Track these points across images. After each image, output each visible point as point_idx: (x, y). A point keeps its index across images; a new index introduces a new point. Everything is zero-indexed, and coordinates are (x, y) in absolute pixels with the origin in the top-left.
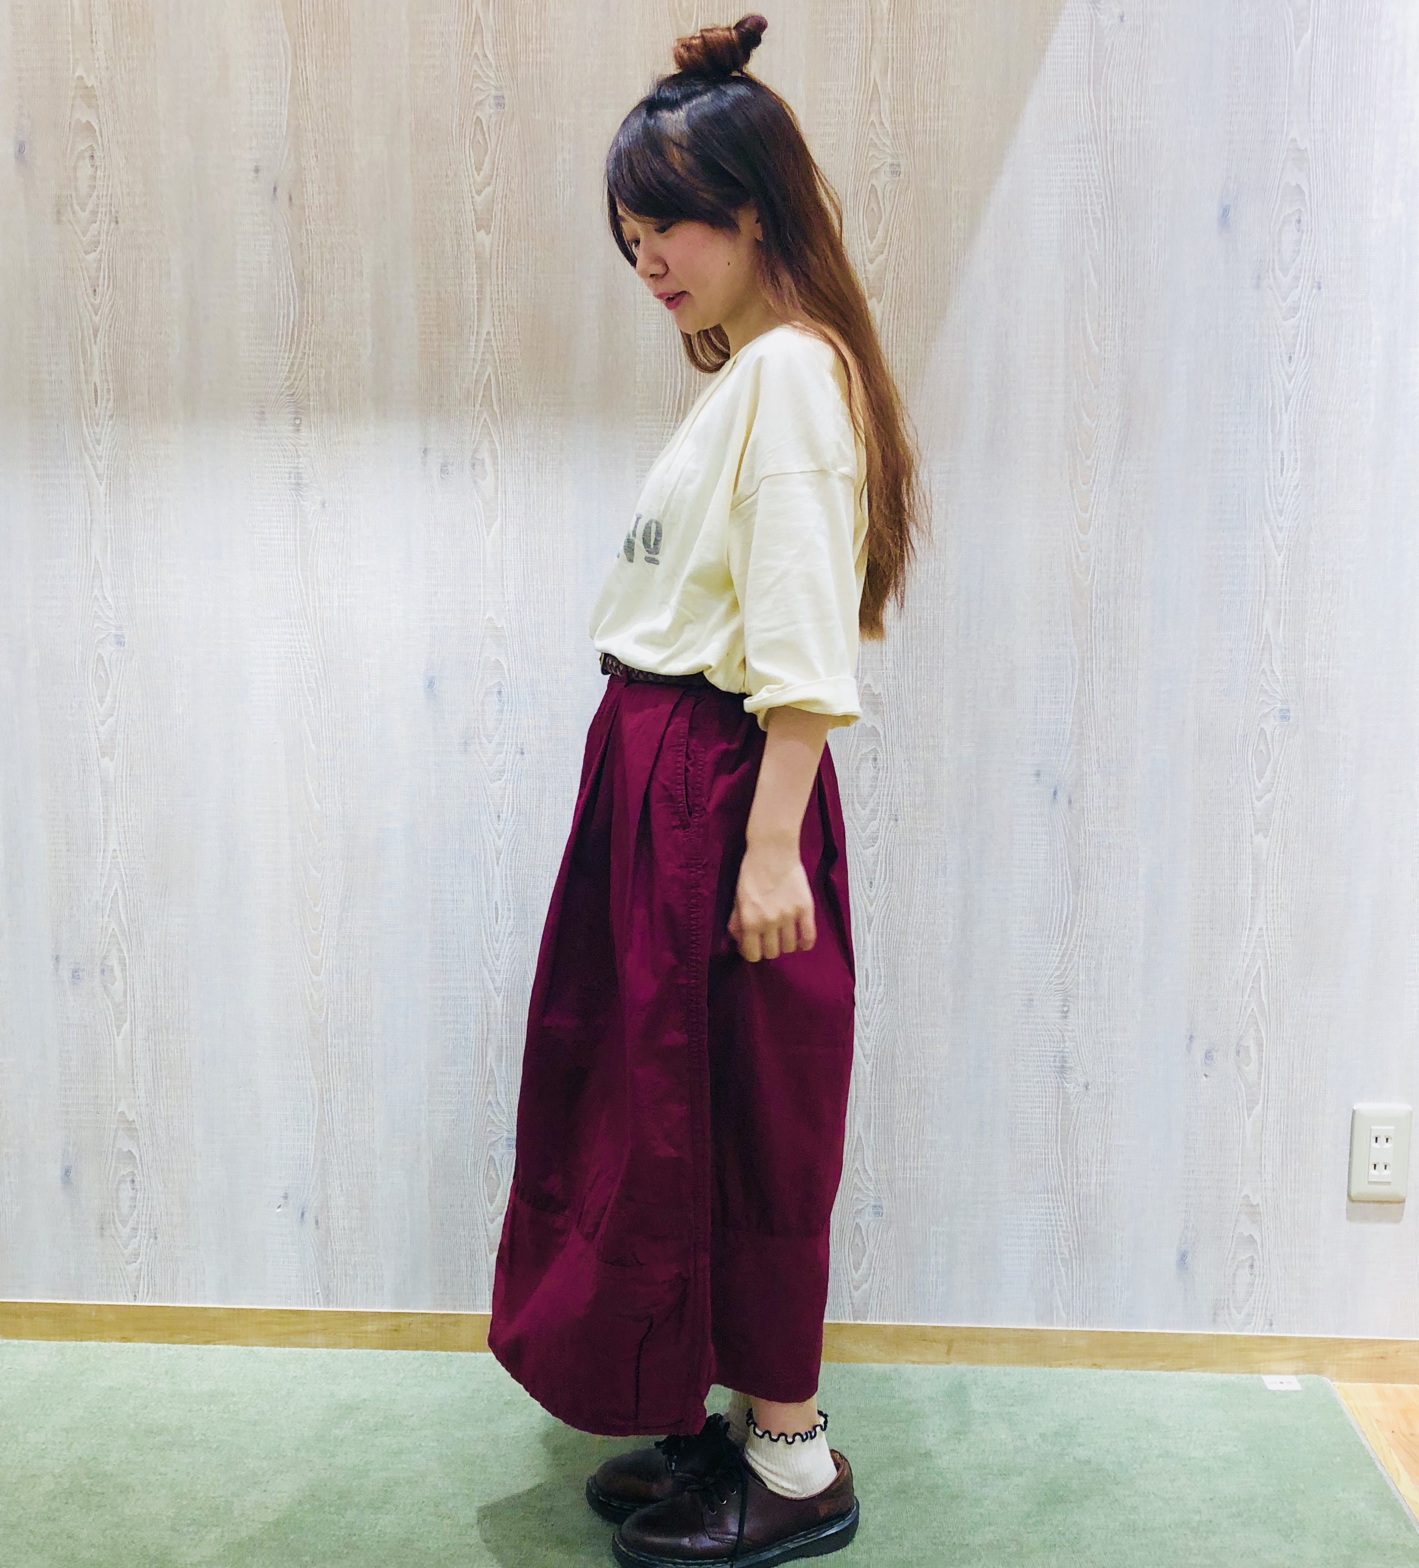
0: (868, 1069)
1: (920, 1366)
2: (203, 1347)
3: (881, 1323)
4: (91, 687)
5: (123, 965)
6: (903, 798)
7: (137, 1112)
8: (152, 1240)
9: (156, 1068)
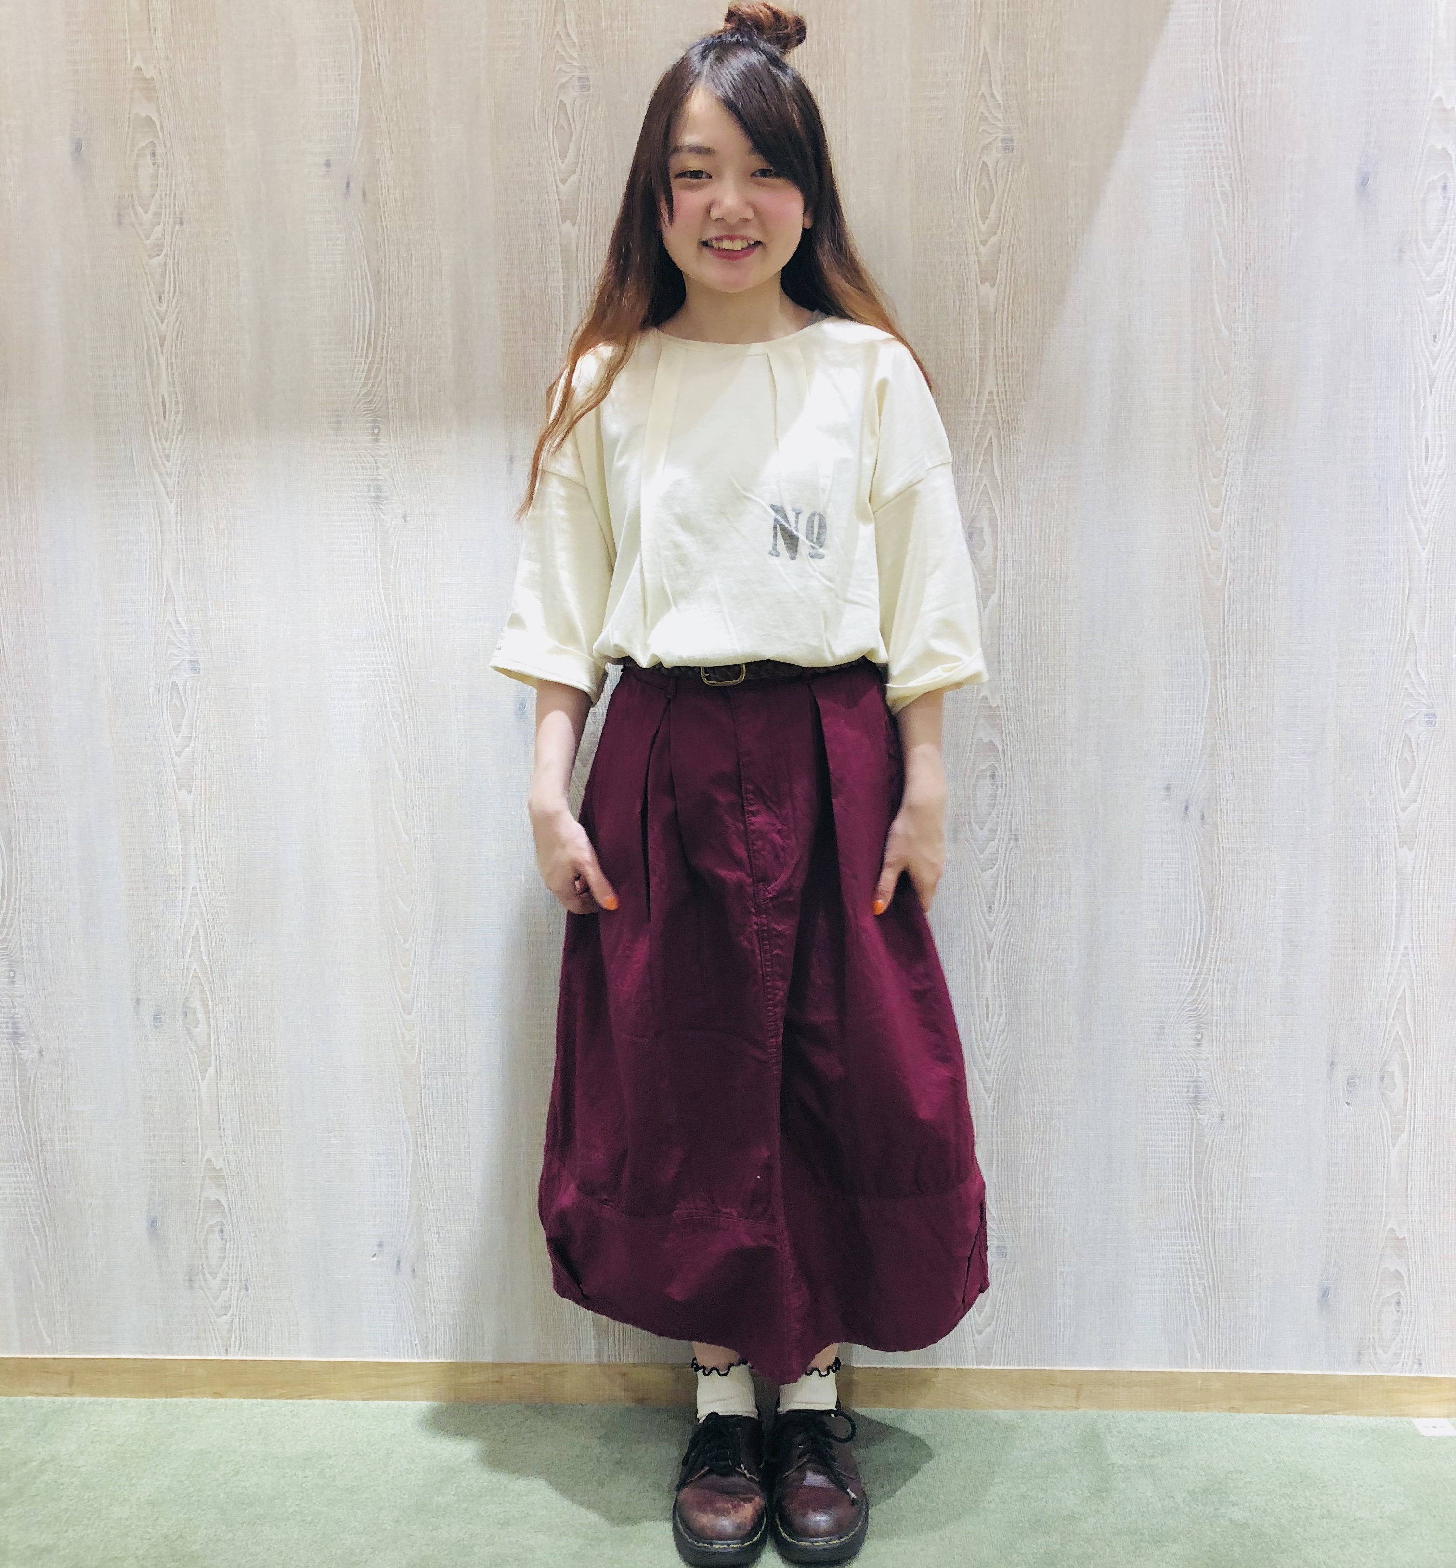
0: (989, 1103)
1: (1049, 1412)
2: (299, 1401)
3: (1006, 1368)
4: (165, 716)
5: (205, 1004)
6: (1023, 816)
7: (224, 1160)
8: (243, 1292)
9: (243, 1113)
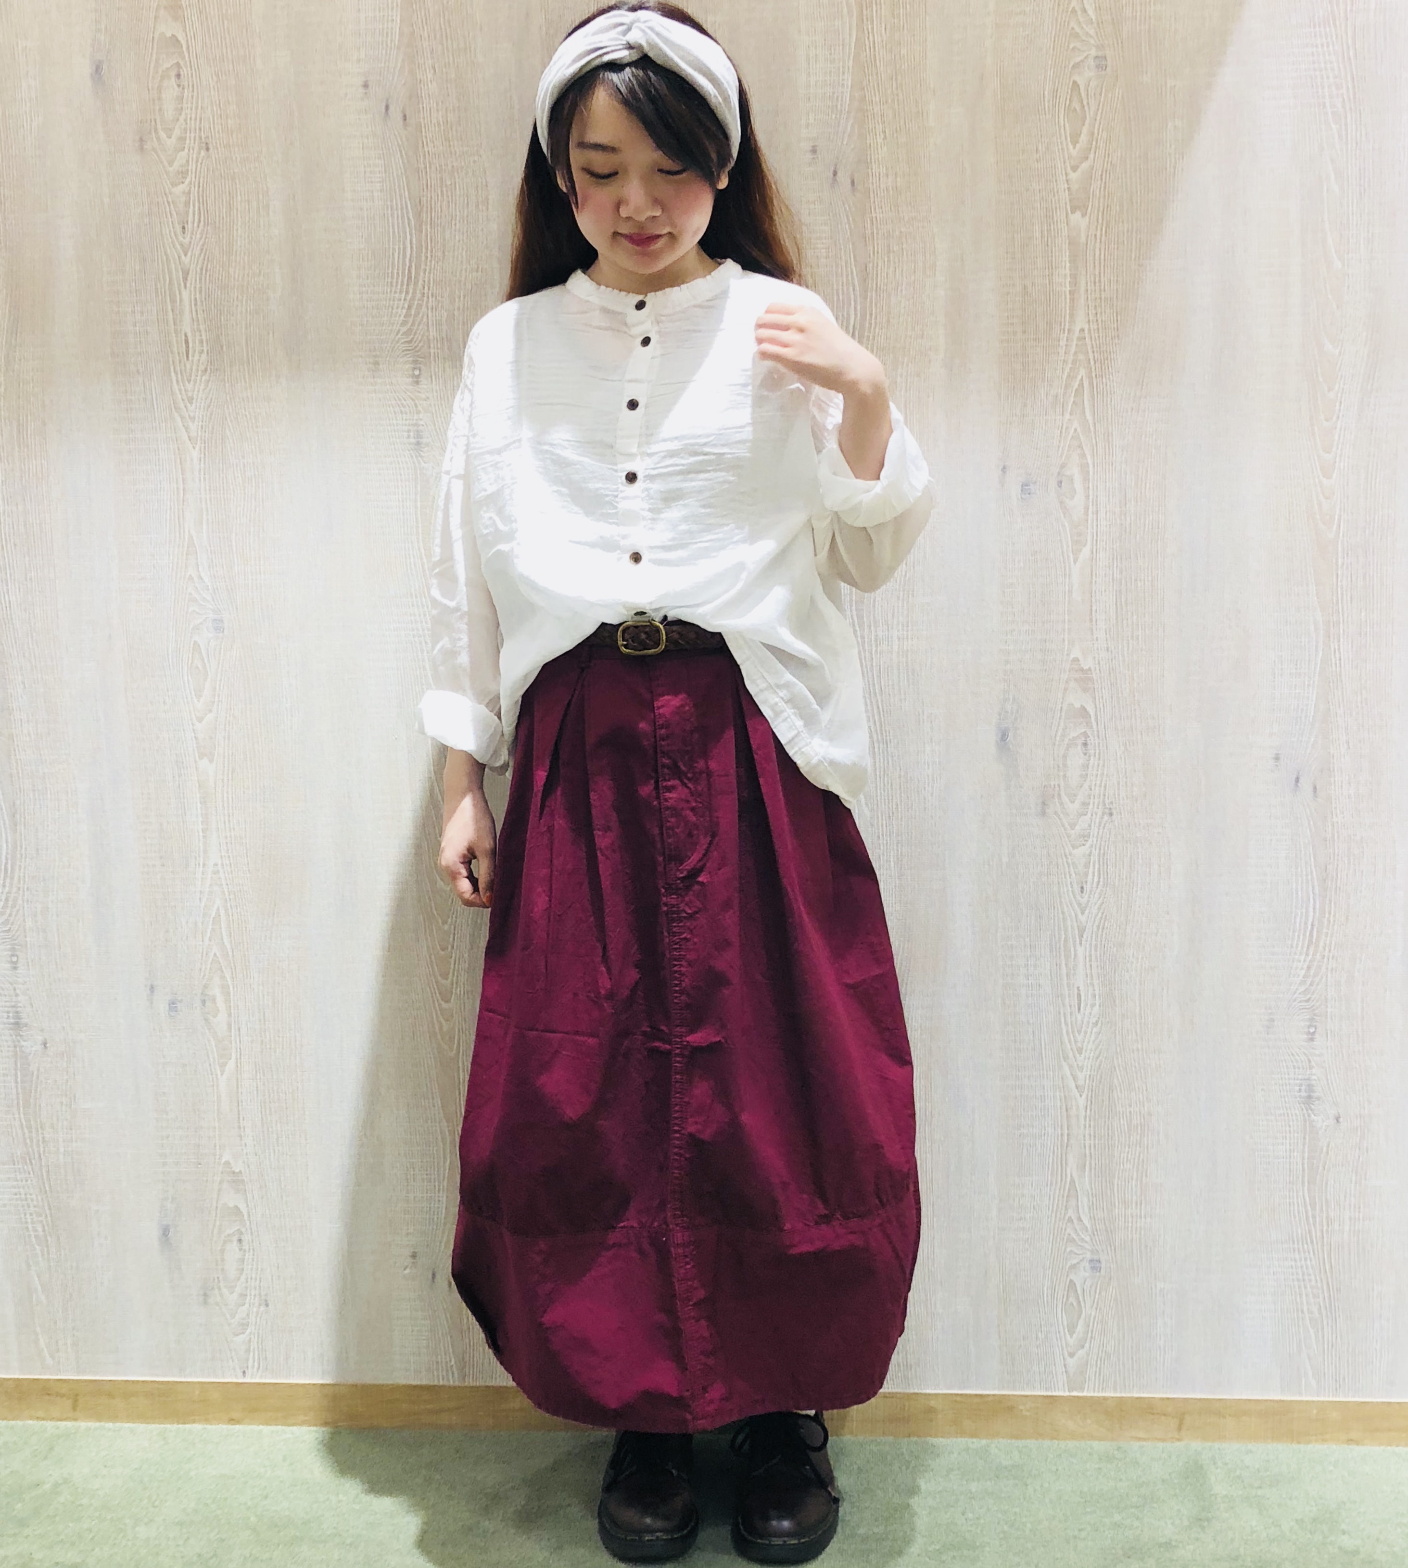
1: (1148, 1443)
3: (1100, 1394)
4: (186, 679)
5: (227, 994)
6: (1119, 789)
7: (244, 1162)
8: (262, 1308)
9: (265, 1111)
